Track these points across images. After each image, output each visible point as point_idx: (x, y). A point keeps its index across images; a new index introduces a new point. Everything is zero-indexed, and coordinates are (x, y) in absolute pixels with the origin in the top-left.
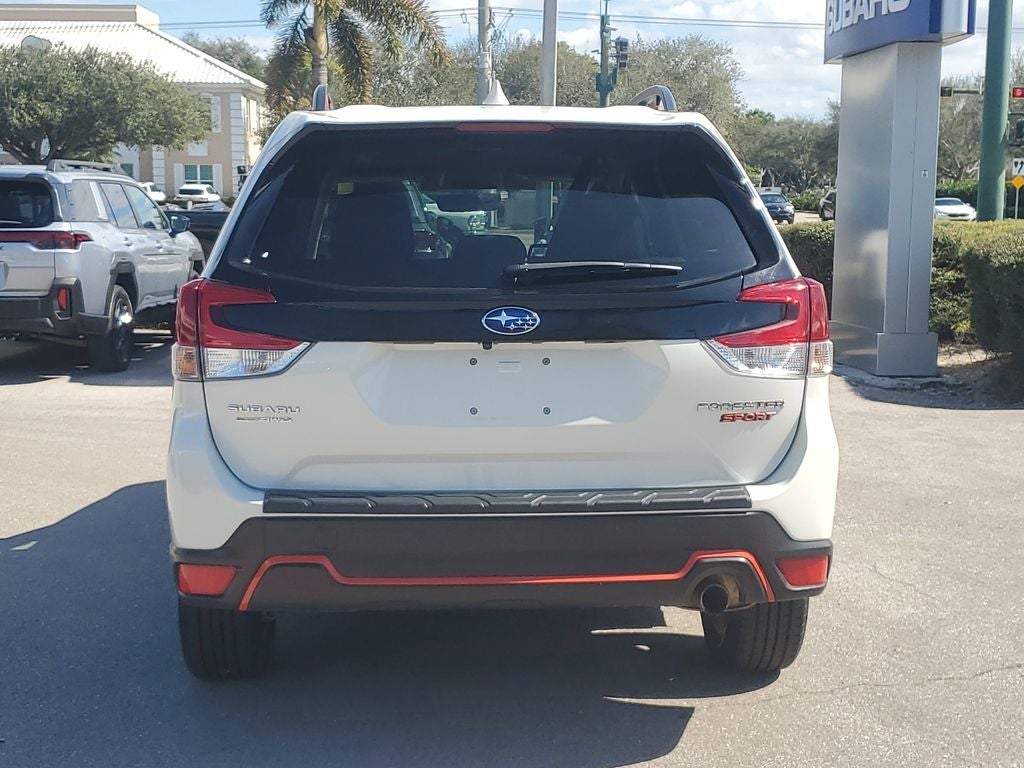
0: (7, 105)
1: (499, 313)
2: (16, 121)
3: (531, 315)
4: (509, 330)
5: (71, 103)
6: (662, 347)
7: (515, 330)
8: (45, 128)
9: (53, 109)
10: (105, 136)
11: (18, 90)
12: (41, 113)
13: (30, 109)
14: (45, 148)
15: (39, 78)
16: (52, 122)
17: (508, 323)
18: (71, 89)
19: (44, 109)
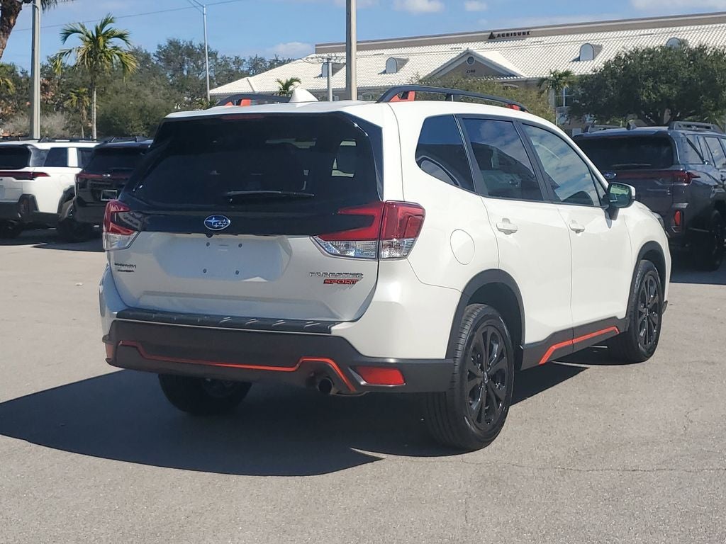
0: (639, 88)
1: (211, 219)
2: (645, 98)
3: (226, 220)
4: (214, 228)
5: (685, 84)
6: (289, 239)
7: (218, 228)
8: (666, 102)
9: (671, 89)
10: (706, 106)
11: (647, 78)
12: (662, 91)
13: (655, 89)
14: (667, 117)
15: (663, 67)
16: (671, 98)
17: (215, 223)
18: (684, 74)
19: (664, 89)
